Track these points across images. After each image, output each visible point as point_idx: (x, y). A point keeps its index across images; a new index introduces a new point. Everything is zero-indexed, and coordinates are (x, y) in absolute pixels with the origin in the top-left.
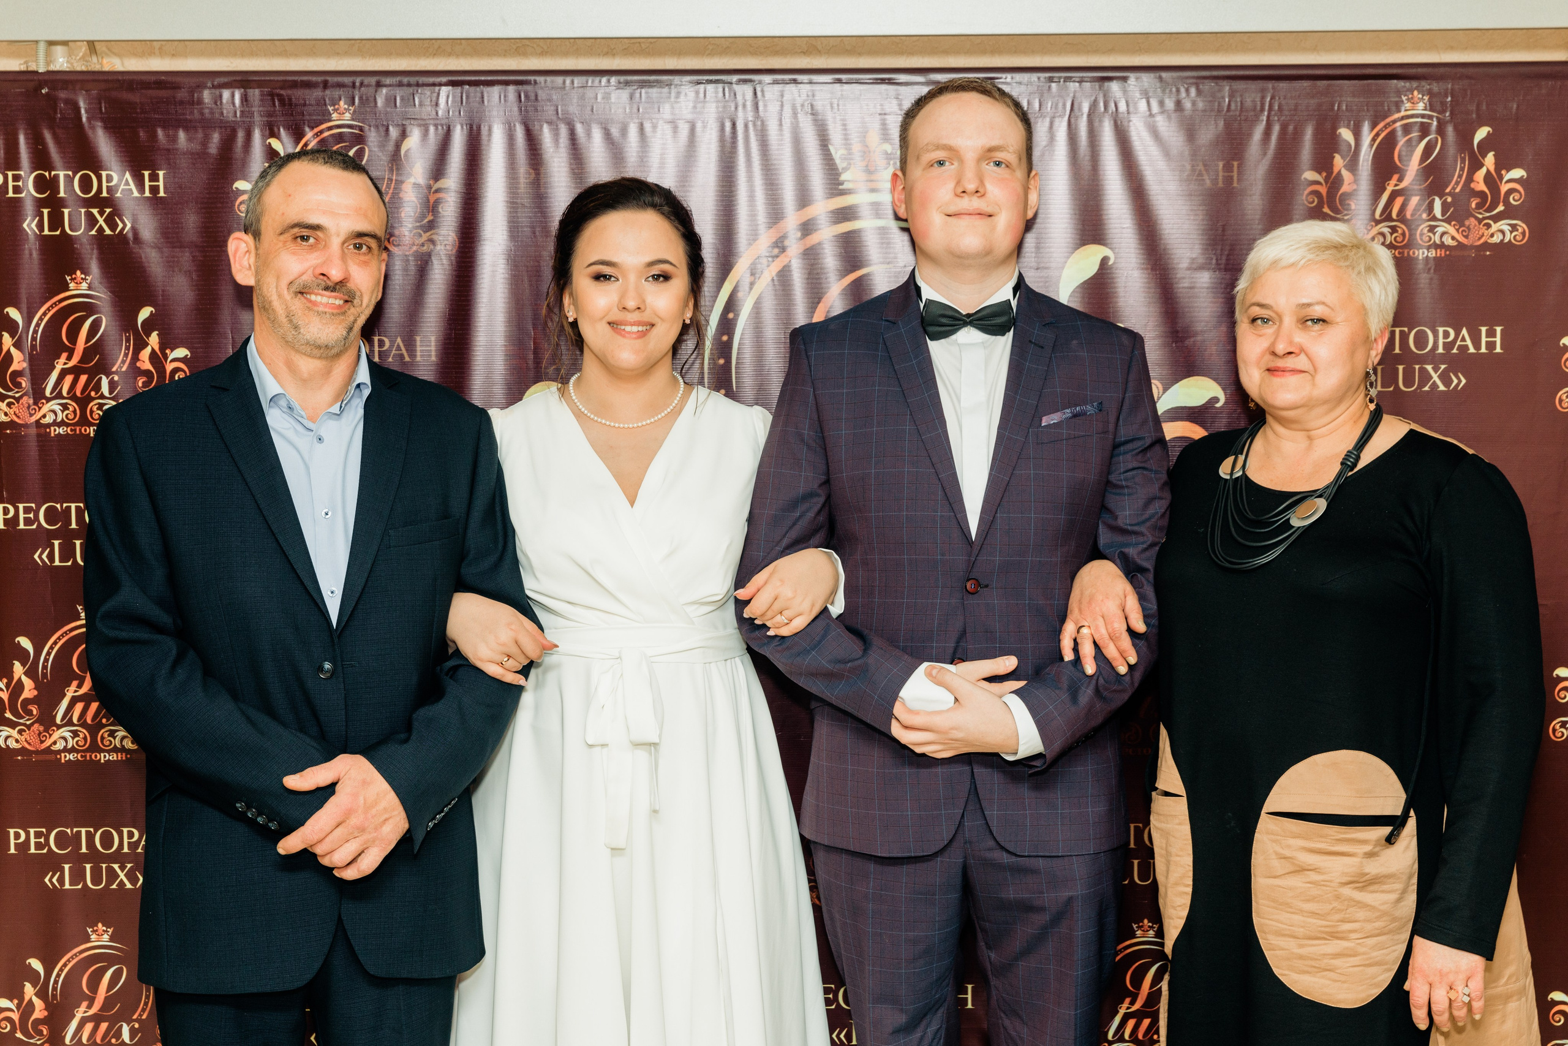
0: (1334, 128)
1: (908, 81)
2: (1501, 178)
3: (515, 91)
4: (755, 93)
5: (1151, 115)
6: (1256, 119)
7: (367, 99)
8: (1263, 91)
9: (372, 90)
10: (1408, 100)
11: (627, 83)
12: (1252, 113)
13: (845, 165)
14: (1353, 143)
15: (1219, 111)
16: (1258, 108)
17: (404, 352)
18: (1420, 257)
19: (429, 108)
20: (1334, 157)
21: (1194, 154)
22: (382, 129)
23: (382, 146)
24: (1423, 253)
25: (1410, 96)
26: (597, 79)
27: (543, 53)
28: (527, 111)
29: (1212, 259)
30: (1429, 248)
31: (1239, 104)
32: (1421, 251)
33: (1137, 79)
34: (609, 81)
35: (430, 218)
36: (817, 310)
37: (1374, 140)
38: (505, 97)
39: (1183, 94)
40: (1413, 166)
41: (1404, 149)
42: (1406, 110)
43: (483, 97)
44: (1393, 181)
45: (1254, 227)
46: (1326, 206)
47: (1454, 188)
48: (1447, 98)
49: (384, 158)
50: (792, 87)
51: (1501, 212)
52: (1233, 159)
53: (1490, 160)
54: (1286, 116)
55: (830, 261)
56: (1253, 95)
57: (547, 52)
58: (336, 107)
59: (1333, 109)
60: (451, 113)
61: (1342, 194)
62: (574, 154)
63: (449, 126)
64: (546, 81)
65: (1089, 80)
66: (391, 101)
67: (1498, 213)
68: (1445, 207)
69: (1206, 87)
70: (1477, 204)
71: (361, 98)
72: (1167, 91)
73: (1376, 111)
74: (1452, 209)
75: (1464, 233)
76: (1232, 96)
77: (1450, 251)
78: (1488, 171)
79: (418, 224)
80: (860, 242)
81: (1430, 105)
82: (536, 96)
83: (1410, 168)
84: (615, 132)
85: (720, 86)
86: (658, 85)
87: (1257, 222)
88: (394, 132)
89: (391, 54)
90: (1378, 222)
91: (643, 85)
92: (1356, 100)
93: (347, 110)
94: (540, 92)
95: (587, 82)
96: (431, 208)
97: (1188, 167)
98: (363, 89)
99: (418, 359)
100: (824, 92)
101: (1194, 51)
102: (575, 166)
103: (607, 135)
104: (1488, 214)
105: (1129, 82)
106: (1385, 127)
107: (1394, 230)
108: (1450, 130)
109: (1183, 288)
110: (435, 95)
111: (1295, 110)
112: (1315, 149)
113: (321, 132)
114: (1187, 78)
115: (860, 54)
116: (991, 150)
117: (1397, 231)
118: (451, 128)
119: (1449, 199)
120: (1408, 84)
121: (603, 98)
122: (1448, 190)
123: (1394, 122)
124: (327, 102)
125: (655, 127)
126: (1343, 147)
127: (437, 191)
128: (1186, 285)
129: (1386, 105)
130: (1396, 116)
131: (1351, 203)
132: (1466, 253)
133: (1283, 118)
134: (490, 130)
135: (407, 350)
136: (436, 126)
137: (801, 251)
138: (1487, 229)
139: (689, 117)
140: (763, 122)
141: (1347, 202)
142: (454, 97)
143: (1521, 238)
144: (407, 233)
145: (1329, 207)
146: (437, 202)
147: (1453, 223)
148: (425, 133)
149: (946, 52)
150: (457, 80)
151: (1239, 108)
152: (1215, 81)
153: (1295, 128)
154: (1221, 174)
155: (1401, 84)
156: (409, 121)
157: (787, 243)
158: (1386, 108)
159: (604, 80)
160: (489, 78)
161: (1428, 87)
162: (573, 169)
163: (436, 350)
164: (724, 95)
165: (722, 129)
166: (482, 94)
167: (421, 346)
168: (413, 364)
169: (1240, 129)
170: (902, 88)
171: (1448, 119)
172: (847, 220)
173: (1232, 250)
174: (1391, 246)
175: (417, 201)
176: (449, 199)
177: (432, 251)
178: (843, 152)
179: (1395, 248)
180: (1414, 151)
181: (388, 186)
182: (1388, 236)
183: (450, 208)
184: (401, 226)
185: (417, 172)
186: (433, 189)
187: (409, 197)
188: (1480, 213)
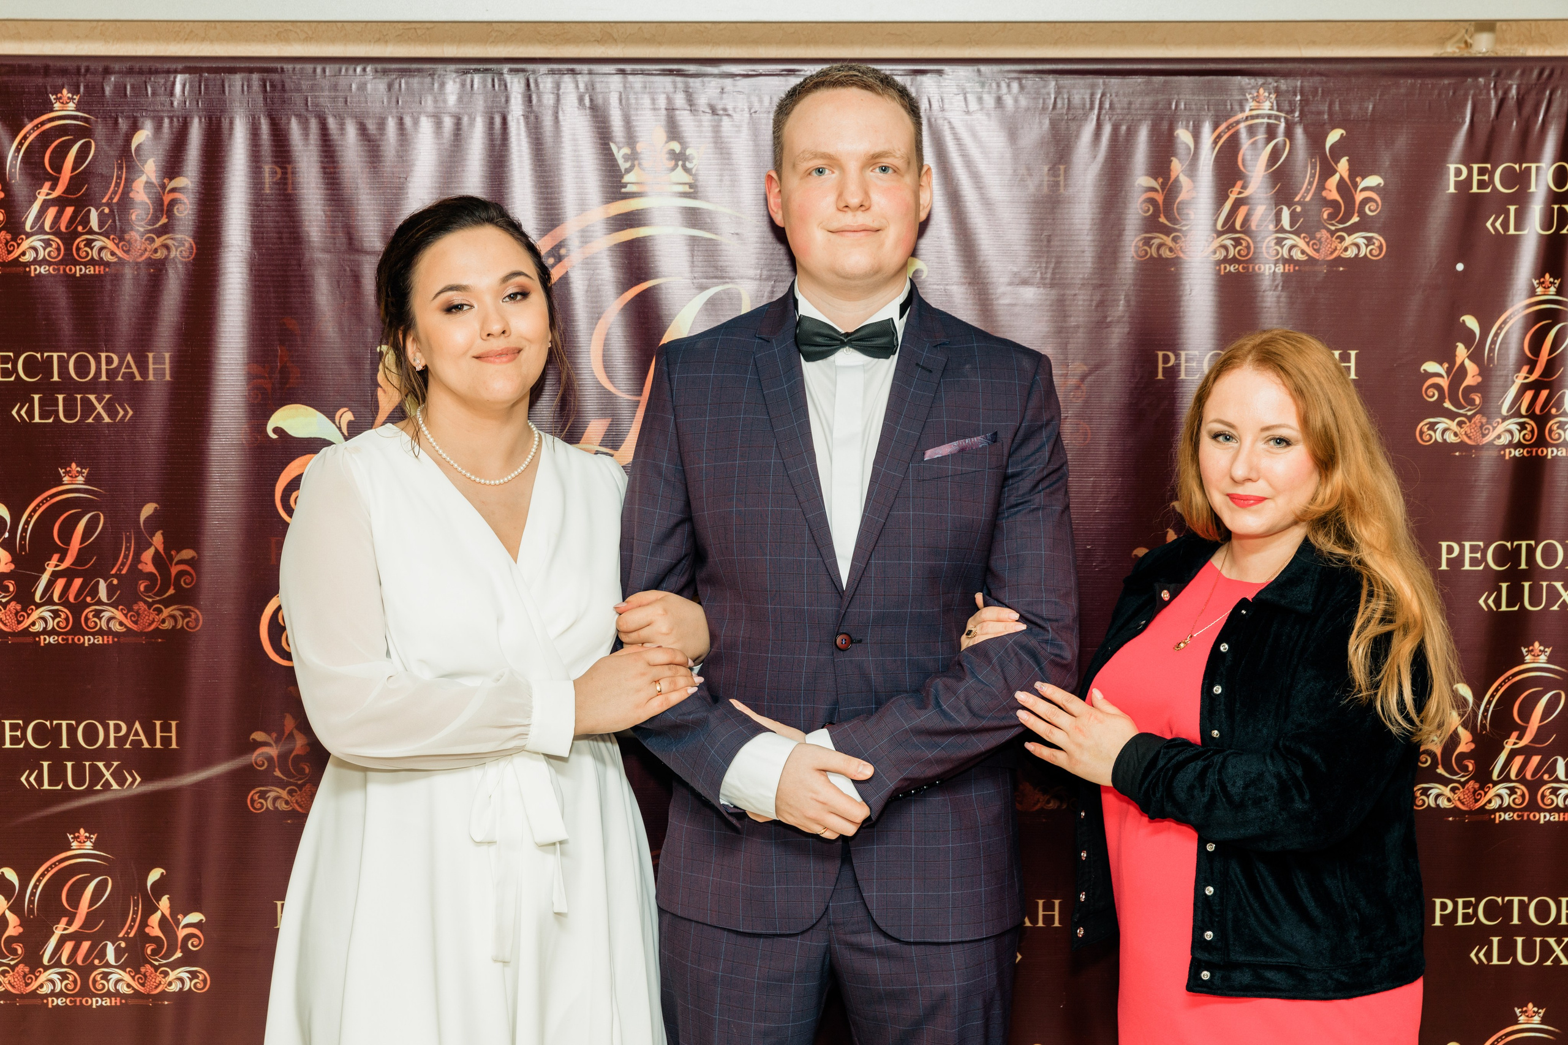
0: (1171, 130)
1: (699, 72)
2: (1356, 186)
3: (260, 79)
4: (528, 85)
5: (968, 112)
6: (1086, 116)
7: (94, 87)
8: (1093, 86)
9: (99, 79)
10: (1253, 99)
11: (385, 72)
12: (1081, 112)
13: (628, 165)
14: (1192, 146)
15: (1044, 109)
16: (1088, 106)
17: (135, 370)
18: (1267, 273)
19: (163, 98)
20: (1171, 161)
21: (1016, 157)
22: (110, 122)
23: (110, 141)
24: (1270, 269)
25: (1255, 94)
26: (352, 67)
27: (308, 39)
28: (272, 103)
29: (1035, 272)
30: (1276, 263)
31: (1066, 100)
32: (1267, 266)
33: (954, 72)
34: (364, 70)
35: (164, 220)
36: (599, 325)
37: (1215, 142)
38: (248, 86)
39: (1004, 90)
40: (1258, 171)
41: (1249, 152)
42: (1251, 110)
43: (223, 86)
44: (1237, 189)
45: (1082, 238)
46: (1162, 215)
47: (1304, 197)
48: (1296, 96)
49: (112, 153)
50: (567, 79)
51: (1355, 223)
52: (1060, 163)
53: (1343, 166)
54: (1118, 114)
55: (607, 274)
56: (1082, 91)
57: (311, 39)
58: (59, 95)
59: (1170, 108)
60: (187, 103)
61: (1179, 203)
62: (326, 151)
63: (186, 118)
64: (294, 69)
65: (900, 73)
66: (120, 90)
67: (1352, 224)
68: (1294, 218)
69: (1030, 82)
70: (1329, 214)
71: (86, 87)
72: (987, 87)
73: (1216, 111)
74: (1301, 220)
75: (1315, 247)
76: (1058, 93)
77: (1299, 266)
78: (1341, 178)
79: (150, 228)
80: (646, 252)
81: (1278, 105)
82: (283, 86)
83: (1255, 174)
84: (371, 126)
85: (489, 77)
86: (420, 74)
87: (1086, 232)
88: (123, 124)
89: (137, 38)
90: (1220, 234)
91: (403, 72)
92: (1196, 98)
93: (72, 99)
94: (288, 82)
95: (340, 71)
96: (164, 208)
97: (1010, 172)
98: (88, 76)
99: (151, 378)
100: (611, 84)
101: (1030, 43)
102: (327, 165)
103: (363, 129)
104: (1341, 226)
105: (945, 76)
106: (1228, 128)
107: (1237, 242)
108: (1299, 131)
109: (1004, 305)
110: (169, 84)
111: (1129, 108)
112: (1150, 152)
113: (43, 123)
114: (1009, 71)
115: (660, 44)
116: (875, 155)
117: (1241, 244)
118: (188, 119)
119: (1299, 209)
120: (1252, 81)
121: (358, 89)
122: (1297, 199)
123: (1238, 122)
124: (49, 89)
125: (416, 122)
126: (1181, 150)
127: (173, 190)
128: (1007, 302)
129: (1229, 103)
130: (1240, 116)
131: (1190, 212)
132: (1317, 268)
133: (1114, 117)
134: (231, 123)
135: (138, 368)
136: (171, 118)
137: (581, 260)
138: (1340, 243)
139: (454, 110)
140: (537, 118)
141: (1185, 211)
142: (191, 87)
143: (1378, 252)
144: (139, 238)
145: (1167, 217)
146: (173, 203)
147: (1303, 235)
148: (158, 128)
149: (756, 42)
150: (193, 66)
151: (1066, 106)
152: (1039, 76)
153: (1129, 129)
154: (1046, 178)
155: (1245, 80)
156: (140, 112)
157: (563, 251)
158: (1229, 107)
159: (359, 69)
160: (232, 65)
161: (1275, 84)
162: (324, 168)
163: (171, 368)
164: (493, 86)
165: (491, 123)
166: (223, 81)
167: (154, 363)
168: (144, 384)
169: (1068, 129)
170: (691, 80)
171: (1297, 119)
172: (632, 226)
173: (1058, 263)
174: (1234, 260)
175: (148, 201)
176: (186, 201)
177: (166, 258)
178: (626, 150)
179: (1239, 262)
180: (1259, 155)
181: (118, 185)
182: (1231, 249)
183: (186, 210)
184: (132, 230)
185: (150, 169)
186: (167, 189)
187: (140, 194)
188: (1333, 225)
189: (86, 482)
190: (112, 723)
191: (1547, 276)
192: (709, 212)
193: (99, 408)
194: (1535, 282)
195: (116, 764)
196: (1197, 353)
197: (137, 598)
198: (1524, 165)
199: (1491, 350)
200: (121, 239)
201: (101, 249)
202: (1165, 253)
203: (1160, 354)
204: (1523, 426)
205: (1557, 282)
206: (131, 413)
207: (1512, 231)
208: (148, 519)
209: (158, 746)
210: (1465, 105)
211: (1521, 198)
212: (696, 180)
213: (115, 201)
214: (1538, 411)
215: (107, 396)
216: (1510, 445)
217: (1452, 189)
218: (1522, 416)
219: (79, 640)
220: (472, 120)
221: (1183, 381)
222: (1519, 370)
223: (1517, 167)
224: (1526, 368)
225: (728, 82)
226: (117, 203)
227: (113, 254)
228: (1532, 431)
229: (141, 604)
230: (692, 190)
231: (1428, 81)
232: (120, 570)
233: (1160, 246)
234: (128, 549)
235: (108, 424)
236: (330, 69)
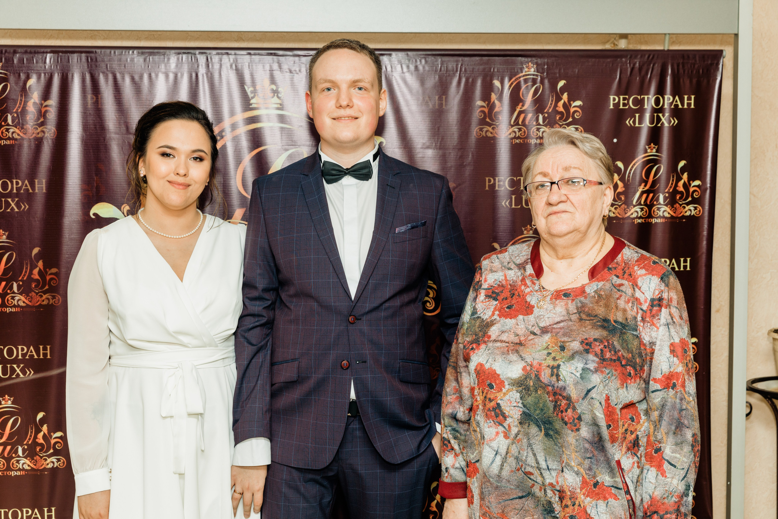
0: (491, 80)
1: (284, 54)
2: (570, 105)
3: (85, 56)
4: (207, 59)
5: (403, 73)
6: (454, 75)
7: (9, 59)
8: (457, 61)
10: (526, 67)
11: (143, 53)
12: (452, 72)
13: (252, 95)
14: (500, 88)
15: (436, 71)
16: (455, 70)
17: (29, 187)
18: (533, 143)
19: (41, 65)
20: (491, 94)
21: (424, 92)
22: (17, 75)
23: (17, 83)
24: (534, 141)
25: (527, 65)
26: (127, 51)
28: (91, 67)
29: (433, 143)
30: (537, 139)
31: (446, 68)
32: (533, 140)
33: (396, 55)
35: (42, 120)
36: (240, 167)
37: (510, 86)
38: (80, 59)
39: (418, 63)
40: (529, 99)
41: (525, 91)
42: (525, 72)
43: (69, 59)
44: (520, 106)
45: (453, 128)
46: (487, 118)
47: (548, 110)
48: (545, 66)
49: (18, 89)
50: (225, 57)
51: (570, 121)
52: (443, 95)
53: (565, 96)
54: (468, 74)
55: (245, 143)
56: (452, 63)
57: (106, 38)
59: (491, 71)
60: (52, 67)
61: (495, 113)
62: (116, 89)
63: (51, 73)
64: (101, 52)
66: (21, 60)
68: (544, 119)
69: (430, 59)
70: (559, 118)
71: (5, 59)
72: (411, 61)
73: (511, 72)
74: (547, 120)
76: (442, 64)
78: (565, 102)
79: (36, 123)
80: (261, 134)
81: (537, 70)
82: (96, 59)
83: (527, 100)
84: (137, 78)
85: (190, 56)
86: (158, 54)
87: (454, 125)
88: (23, 76)
90: (512, 126)
91: (151, 54)
92: (502, 66)
94: (98, 57)
95: (122, 53)
96: (42, 114)
97: (421, 98)
98: (6, 54)
99: (37, 191)
100: (244, 59)
102: (116, 95)
103: (133, 79)
104: (565, 123)
105: (392, 56)
106: (516, 80)
107: (520, 130)
108: (546, 81)
110: (44, 58)
111: (473, 71)
112: (482, 90)
114: (421, 55)
115: (264, 42)
116: (355, 82)
117: (521, 131)
118: (53, 74)
119: (546, 115)
120: (526, 59)
121: (130, 61)
122: (545, 111)
123: (520, 77)
125: (157, 76)
126: (496, 90)
127: (46, 106)
128: (420, 156)
129: (516, 69)
130: (521, 75)
131: (500, 117)
133: (467, 75)
134: (73, 76)
135: (31, 187)
136: (45, 74)
137: (231, 138)
139: (174, 70)
140: (211, 74)
141: (497, 116)
142: (54, 59)
144: (30, 128)
145: (489, 119)
146: (46, 112)
147: (548, 127)
148: (39, 78)
150: (55, 50)
151: (445, 70)
152: (434, 57)
153: (473, 80)
154: (437, 102)
155: (523, 59)
156: (30, 71)
157: (224, 134)
158: (516, 71)
159: (131, 52)
160: (73, 50)
161: (536, 61)
162: (115, 96)
163: (46, 187)
164: (192, 59)
165: (191, 77)
166: (69, 57)
167: (38, 184)
168: (34, 194)
169: (446, 80)
170: (280, 58)
171: (545, 76)
172: (254, 122)
173: (442, 139)
174: (519, 138)
175: (35, 111)
176: (52, 111)
177: (43, 136)
178: (251, 89)
179: (521, 138)
180: (529, 92)
181: (20, 104)
182: (517, 132)
183: (52, 115)
184: (27, 124)
185: (35, 97)
186: (44, 105)
187: (31, 109)
188: (561, 122)
189: (7, 239)
190: (20, 347)
191: (652, 144)
192: (289, 116)
193: (13, 205)
194: (647, 147)
195: (22, 365)
196: (503, 178)
197: (31, 290)
198: (642, 97)
199: (629, 176)
200: (22, 128)
201: (13, 133)
202: (489, 135)
203: (487, 179)
204: (642, 209)
205: (656, 147)
206: (27, 207)
207: (637, 125)
208: (36, 255)
209: (41, 357)
210: (617, 71)
211: (641, 111)
212: (283, 102)
213: (19, 111)
214: (648, 203)
215: (16, 199)
216: (637, 217)
217: (612, 107)
218: (642, 205)
219: (4, 310)
220: (182, 75)
221: (497, 190)
222: (640, 185)
223: (639, 97)
224: (643, 184)
225: (297, 59)
226: (20, 112)
227: (19, 135)
228: (646, 211)
229: (33, 293)
230: (281, 107)
231: (602, 60)
232: (23, 278)
233: (487, 131)
234: (27, 268)
235: (17, 212)
236: (117, 52)
